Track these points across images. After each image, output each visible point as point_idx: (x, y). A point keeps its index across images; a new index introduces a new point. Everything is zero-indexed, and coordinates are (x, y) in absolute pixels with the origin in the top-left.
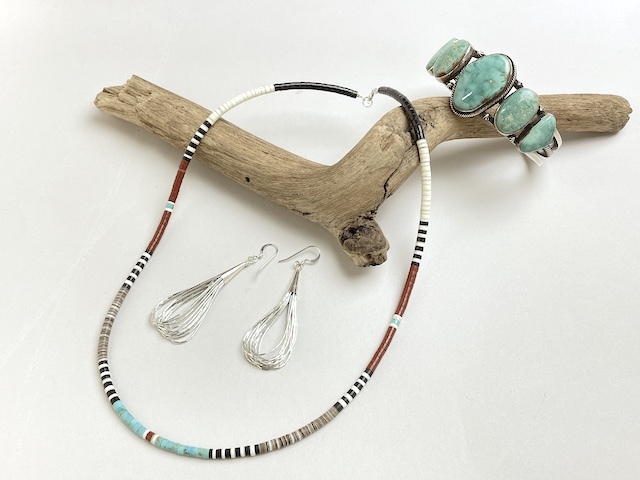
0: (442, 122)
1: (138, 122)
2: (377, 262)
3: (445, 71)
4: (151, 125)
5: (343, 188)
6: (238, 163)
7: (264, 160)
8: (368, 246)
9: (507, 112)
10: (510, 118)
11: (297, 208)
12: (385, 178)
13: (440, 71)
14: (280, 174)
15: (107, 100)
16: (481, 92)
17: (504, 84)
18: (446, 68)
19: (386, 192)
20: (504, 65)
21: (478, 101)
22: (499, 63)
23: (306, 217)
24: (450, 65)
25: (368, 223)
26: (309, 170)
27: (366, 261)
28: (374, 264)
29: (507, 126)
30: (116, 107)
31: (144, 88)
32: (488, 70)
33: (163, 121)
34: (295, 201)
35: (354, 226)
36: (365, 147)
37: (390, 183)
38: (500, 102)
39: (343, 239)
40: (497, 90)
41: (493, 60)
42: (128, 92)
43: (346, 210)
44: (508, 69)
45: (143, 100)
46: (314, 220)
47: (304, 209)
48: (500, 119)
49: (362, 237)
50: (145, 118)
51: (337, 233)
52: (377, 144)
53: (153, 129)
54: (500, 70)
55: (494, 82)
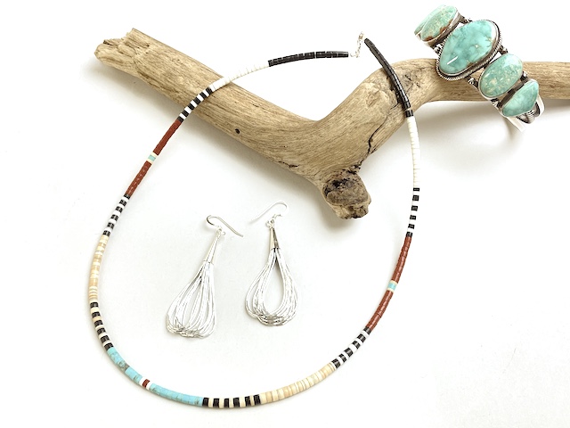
0: (428, 83)
1: (135, 73)
2: (358, 214)
3: (433, 35)
4: (148, 77)
5: (329, 142)
6: (229, 114)
7: (254, 113)
8: (351, 199)
9: (492, 77)
10: (494, 82)
11: (284, 160)
12: (370, 134)
13: (427, 36)
14: (269, 126)
15: (106, 51)
16: (467, 56)
17: (489, 49)
18: (434, 32)
19: (371, 147)
20: (490, 31)
21: (463, 65)
22: (486, 28)
23: (292, 169)
24: (438, 30)
25: (352, 177)
26: (297, 124)
27: (347, 212)
28: (356, 217)
29: (491, 90)
30: (115, 58)
31: (142, 40)
32: (474, 35)
33: (159, 72)
34: (282, 153)
35: (338, 179)
36: (352, 102)
37: (374, 139)
38: (485, 66)
39: (327, 191)
40: (483, 54)
41: (479, 26)
42: (127, 44)
43: (330, 163)
44: (494, 35)
45: (142, 51)
46: (300, 173)
47: (290, 161)
48: (484, 84)
49: (345, 191)
50: (143, 70)
51: (321, 185)
52: (364, 100)
53: (149, 80)
54: (486, 35)
55: (480, 46)
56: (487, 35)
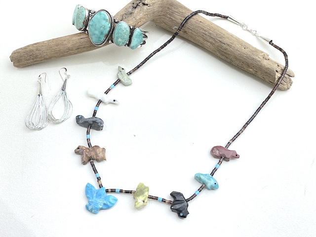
3: (81, 27)
9: (118, 38)
10: (120, 40)
13: (79, 28)
16: (102, 33)
17: (110, 25)
18: (81, 25)
20: (105, 16)
21: (103, 37)
24: (82, 23)
32: (99, 22)
40: (108, 29)
44: (108, 17)
55: (104, 26)
56: (104, 19)
